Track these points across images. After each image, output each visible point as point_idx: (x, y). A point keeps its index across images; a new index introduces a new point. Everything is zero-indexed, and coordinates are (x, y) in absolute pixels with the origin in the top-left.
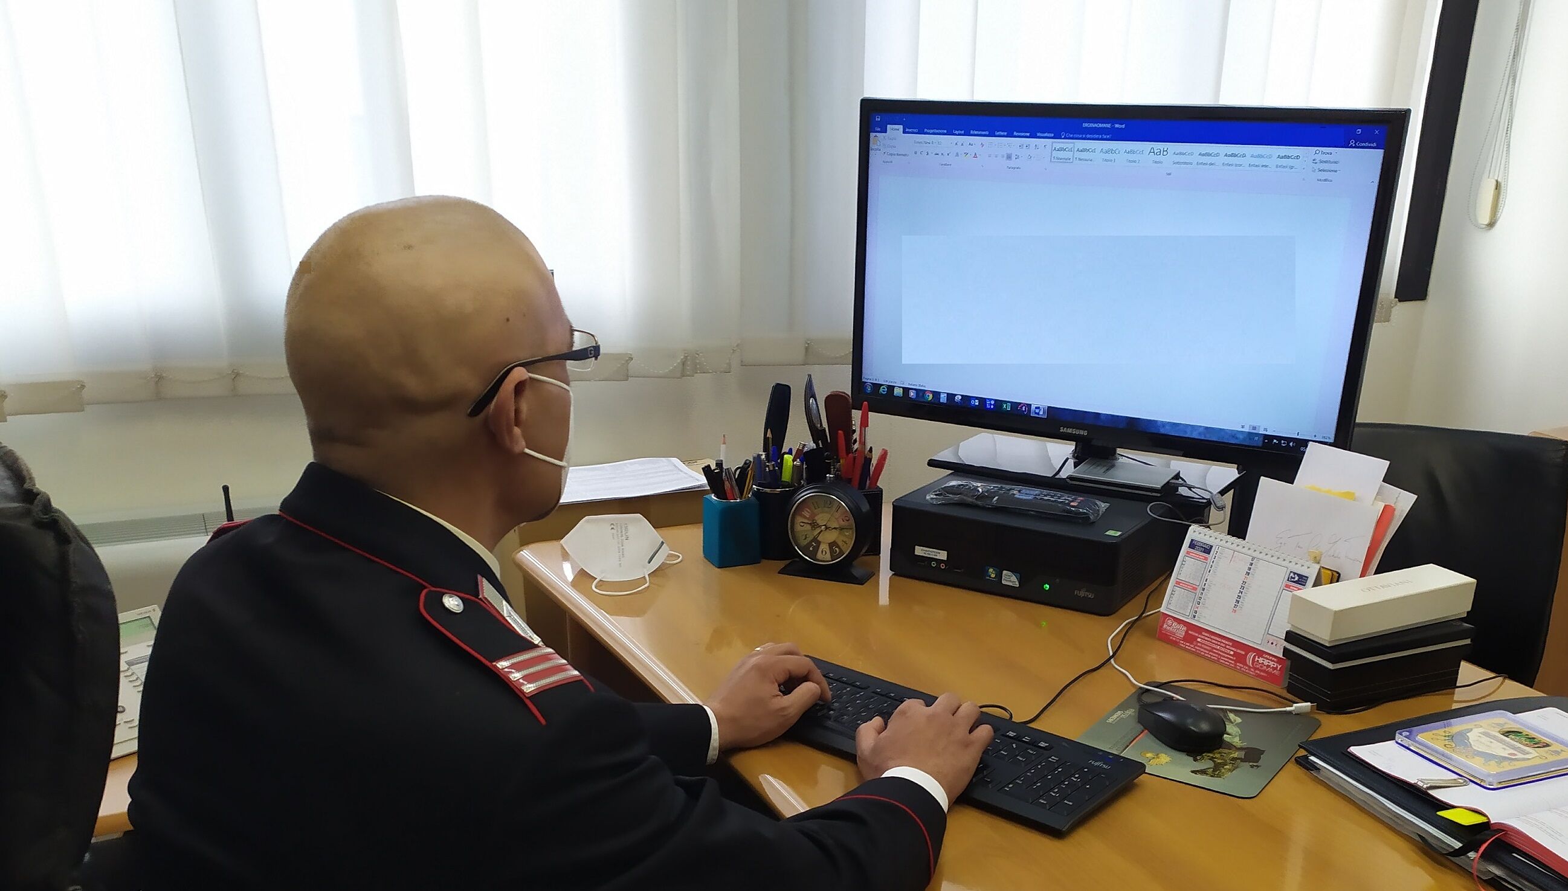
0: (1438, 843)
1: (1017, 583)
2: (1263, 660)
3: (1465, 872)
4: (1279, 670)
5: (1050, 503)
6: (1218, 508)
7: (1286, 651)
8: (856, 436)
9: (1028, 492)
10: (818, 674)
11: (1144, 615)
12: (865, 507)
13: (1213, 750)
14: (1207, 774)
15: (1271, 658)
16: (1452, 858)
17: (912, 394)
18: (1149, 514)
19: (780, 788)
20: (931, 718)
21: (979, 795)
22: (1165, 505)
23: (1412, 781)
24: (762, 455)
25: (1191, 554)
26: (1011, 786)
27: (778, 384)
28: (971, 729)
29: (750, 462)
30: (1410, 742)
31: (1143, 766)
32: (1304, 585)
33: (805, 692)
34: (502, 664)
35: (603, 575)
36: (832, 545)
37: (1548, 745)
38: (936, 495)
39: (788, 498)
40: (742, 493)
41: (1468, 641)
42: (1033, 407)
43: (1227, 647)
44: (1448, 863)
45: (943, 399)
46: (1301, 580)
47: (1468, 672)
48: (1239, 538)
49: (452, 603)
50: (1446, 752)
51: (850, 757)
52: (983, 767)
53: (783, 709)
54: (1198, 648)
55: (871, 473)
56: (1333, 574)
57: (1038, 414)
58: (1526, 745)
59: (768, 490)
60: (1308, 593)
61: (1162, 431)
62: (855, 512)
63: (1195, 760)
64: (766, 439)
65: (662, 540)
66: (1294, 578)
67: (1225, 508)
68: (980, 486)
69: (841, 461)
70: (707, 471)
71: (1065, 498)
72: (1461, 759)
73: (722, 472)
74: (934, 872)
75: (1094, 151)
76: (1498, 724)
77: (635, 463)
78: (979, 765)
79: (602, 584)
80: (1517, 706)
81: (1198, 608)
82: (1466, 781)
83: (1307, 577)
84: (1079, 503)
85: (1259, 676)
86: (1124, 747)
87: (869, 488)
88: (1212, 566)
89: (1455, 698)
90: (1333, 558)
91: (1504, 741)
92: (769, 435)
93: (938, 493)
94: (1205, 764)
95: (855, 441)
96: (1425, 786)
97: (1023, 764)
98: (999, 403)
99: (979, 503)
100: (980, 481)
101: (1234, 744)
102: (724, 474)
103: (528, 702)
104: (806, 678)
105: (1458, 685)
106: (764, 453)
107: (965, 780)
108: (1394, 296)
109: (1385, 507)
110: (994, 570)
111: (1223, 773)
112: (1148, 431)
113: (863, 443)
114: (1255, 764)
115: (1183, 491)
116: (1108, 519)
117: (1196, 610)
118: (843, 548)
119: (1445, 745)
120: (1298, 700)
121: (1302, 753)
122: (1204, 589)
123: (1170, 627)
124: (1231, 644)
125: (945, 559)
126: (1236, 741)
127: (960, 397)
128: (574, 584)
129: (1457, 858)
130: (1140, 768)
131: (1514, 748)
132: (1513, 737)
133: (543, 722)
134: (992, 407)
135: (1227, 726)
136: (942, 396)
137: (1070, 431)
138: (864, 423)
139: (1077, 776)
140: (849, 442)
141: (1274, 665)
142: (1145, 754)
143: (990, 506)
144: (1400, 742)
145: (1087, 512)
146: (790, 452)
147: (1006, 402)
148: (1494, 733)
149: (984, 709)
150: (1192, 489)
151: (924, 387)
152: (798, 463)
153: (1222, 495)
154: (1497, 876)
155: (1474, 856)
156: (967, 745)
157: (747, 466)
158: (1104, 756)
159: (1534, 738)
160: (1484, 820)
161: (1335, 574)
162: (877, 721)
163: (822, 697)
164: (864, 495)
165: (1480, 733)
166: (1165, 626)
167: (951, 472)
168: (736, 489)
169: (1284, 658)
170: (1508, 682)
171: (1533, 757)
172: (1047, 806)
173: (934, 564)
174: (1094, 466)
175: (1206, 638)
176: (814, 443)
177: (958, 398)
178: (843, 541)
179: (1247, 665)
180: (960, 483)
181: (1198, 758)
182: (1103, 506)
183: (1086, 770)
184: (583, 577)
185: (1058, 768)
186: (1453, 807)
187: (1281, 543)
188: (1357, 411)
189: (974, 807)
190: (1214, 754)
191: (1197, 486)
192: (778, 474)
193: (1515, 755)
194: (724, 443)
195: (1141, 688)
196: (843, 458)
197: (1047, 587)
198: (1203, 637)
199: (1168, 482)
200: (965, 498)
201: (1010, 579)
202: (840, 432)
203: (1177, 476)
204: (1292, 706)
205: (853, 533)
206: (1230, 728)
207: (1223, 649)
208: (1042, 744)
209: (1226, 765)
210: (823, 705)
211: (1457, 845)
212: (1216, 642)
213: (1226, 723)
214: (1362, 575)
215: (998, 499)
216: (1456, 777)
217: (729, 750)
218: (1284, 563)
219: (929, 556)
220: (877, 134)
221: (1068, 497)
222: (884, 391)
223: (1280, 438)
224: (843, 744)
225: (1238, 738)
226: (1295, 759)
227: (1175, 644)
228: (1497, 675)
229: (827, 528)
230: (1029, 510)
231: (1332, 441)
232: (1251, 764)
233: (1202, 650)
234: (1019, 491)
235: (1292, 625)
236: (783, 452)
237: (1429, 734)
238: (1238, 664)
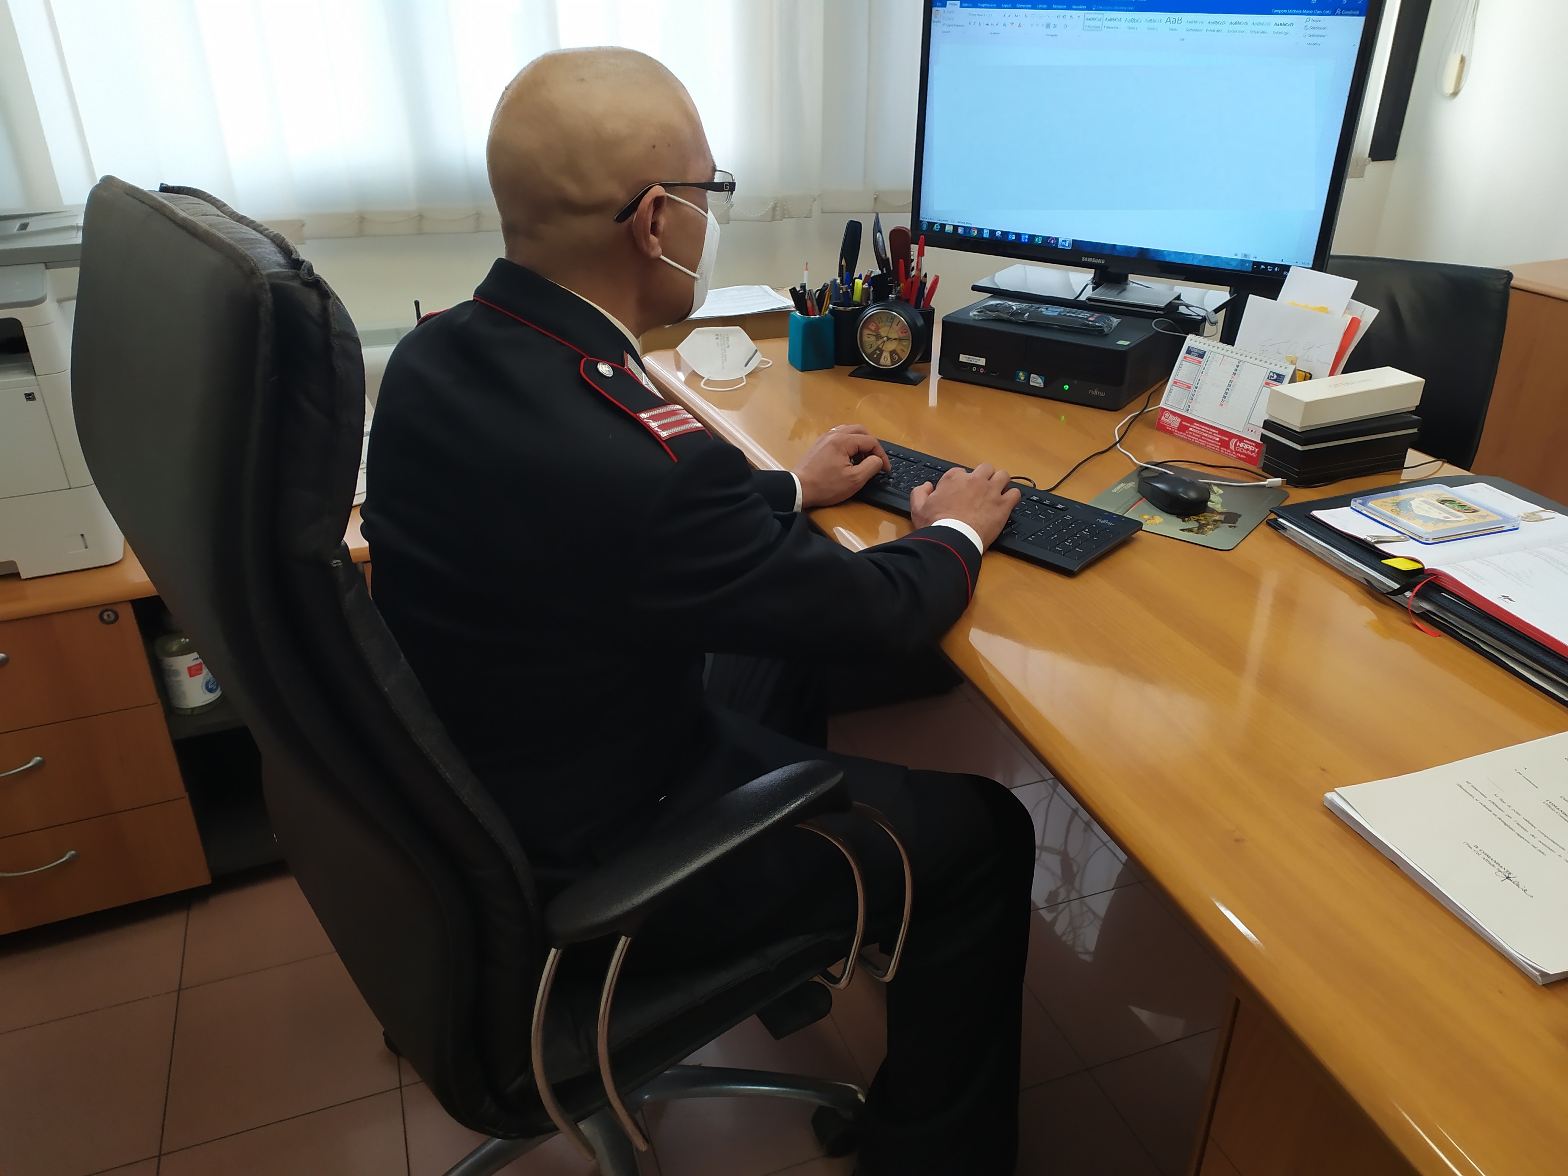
0: (1382, 586)
1: (1042, 384)
2: (1244, 445)
3: (1402, 608)
4: (1257, 453)
5: (1072, 318)
6: (1212, 323)
7: (1263, 437)
8: (914, 264)
9: (1053, 309)
10: (881, 450)
11: (1146, 410)
12: (920, 322)
13: (1199, 514)
14: (1193, 532)
15: (1250, 443)
16: (1391, 597)
17: (960, 231)
18: (1153, 328)
19: (850, 538)
20: (971, 482)
21: (1008, 543)
22: (1168, 321)
23: (1362, 537)
24: (837, 279)
25: (1187, 358)
26: (1033, 537)
27: (851, 221)
28: (1003, 491)
29: (828, 285)
30: (1363, 508)
31: (1141, 524)
32: (1282, 383)
33: (871, 463)
34: (643, 416)
35: (709, 375)
36: (892, 353)
37: (1475, 511)
38: (978, 312)
39: (857, 314)
40: (820, 310)
41: (1415, 430)
42: (1060, 240)
43: (1214, 434)
44: (1387, 601)
45: (986, 235)
46: (1279, 378)
47: (1413, 457)
48: (1228, 344)
49: (605, 369)
50: (1394, 516)
51: (906, 514)
52: (1010, 523)
53: (853, 476)
54: (1189, 436)
55: (925, 296)
56: (1306, 375)
57: (1065, 246)
58: (1459, 511)
59: (842, 308)
60: (1285, 388)
61: (1168, 259)
62: (912, 326)
63: (1184, 521)
64: (841, 266)
65: (756, 348)
66: (1273, 377)
67: (1218, 323)
68: (1014, 305)
69: (901, 285)
70: (793, 292)
71: (1084, 314)
72: (1405, 522)
73: (805, 293)
74: (971, 598)
75: (1120, 20)
76: (1436, 495)
77: (734, 289)
78: (1008, 521)
79: (709, 382)
80: (1452, 482)
81: (1191, 403)
82: (1406, 537)
83: (1285, 376)
84: (1096, 318)
85: (1240, 458)
86: (1125, 510)
87: (923, 307)
88: (1204, 368)
89: (1402, 478)
90: (1306, 361)
91: (1440, 507)
92: (843, 263)
93: (979, 310)
94: (1192, 524)
95: (913, 269)
96: (1373, 541)
97: (1043, 521)
98: (1032, 237)
99: (1013, 318)
100: (1014, 301)
101: (1216, 509)
102: (807, 294)
103: (663, 444)
104: (871, 453)
105: (1405, 466)
106: (839, 278)
107: (998, 531)
108: (1367, 155)
109: (1353, 318)
110: (1023, 374)
111: (1206, 531)
112: (1157, 259)
113: (919, 269)
114: (1233, 525)
115: (1182, 309)
116: (1119, 332)
117: (1189, 404)
118: (901, 356)
119: (1392, 510)
120: (1271, 477)
121: (1273, 516)
122: (1196, 388)
123: (1167, 419)
124: (1217, 432)
125: (984, 364)
126: (1219, 508)
127: (1000, 233)
128: (687, 383)
129: (1395, 597)
130: (1138, 526)
131: (1448, 513)
132: (1448, 504)
133: (676, 460)
134: (1026, 240)
135: (1211, 496)
136: (985, 231)
137: (1090, 260)
138: (921, 253)
139: (1087, 530)
140: (908, 268)
141: (1252, 448)
142: (1143, 516)
143: (1022, 322)
144: (1354, 507)
145: (1102, 325)
146: (860, 277)
147: (1037, 236)
148: (1432, 501)
149: (1013, 480)
150: (1190, 308)
151: (971, 224)
152: (866, 286)
153: (1216, 313)
154: (1428, 611)
155: (1410, 595)
156: (998, 503)
157: (825, 288)
158: (1110, 516)
159: (1465, 506)
160: (1420, 566)
161: (1308, 375)
162: (928, 485)
163: (883, 468)
164: (920, 313)
165: (1421, 501)
166: (1163, 418)
167: (990, 295)
168: (817, 308)
169: (1261, 443)
170: (1446, 465)
171: (1463, 520)
172: (1062, 552)
173: (974, 369)
174: (1109, 290)
175: (1197, 428)
176: (880, 269)
177: (998, 234)
178: (901, 349)
179: (1229, 449)
180: (998, 302)
181: (1186, 519)
182: (1115, 321)
183: (1094, 526)
184: (694, 378)
185: (1072, 524)
186: (1395, 557)
187: (1263, 350)
188: (1331, 246)
189: (1003, 553)
190: (1199, 517)
191: (1194, 305)
192: (851, 295)
193: (1449, 518)
194: (807, 270)
195: (1141, 466)
196: (903, 283)
197: (1066, 387)
198: (1194, 427)
199: (1170, 302)
200: (1001, 314)
201: (1037, 381)
202: (901, 260)
203: (1178, 298)
204: (1266, 481)
205: (909, 344)
206: (1213, 497)
207: (1210, 437)
208: (1060, 506)
209: (1209, 525)
210: (885, 474)
211: (1396, 586)
212: (1205, 431)
213: (1211, 493)
214: (1332, 373)
215: (1029, 315)
216: (1399, 534)
217: (810, 507)
218: (1265, 365)
219: (971, 362)
220: (939, 8)
221: (1087, 313)
222: (937, 229)
223: (1266, 264)
224: (899, 504)
225: (1220, 505)
226: (1266, 522)
227: (1171, 433)
228: (1436, 459)
229: (888, 339)
230: (1053, 324)
231: (1310, 266)
232: (1229, 525)
233: (1193, 437)
234: (1047, 309)
235: (1270, 415)
236: (855, 277)
237: (1380, 501)
238: (1222, 448)
